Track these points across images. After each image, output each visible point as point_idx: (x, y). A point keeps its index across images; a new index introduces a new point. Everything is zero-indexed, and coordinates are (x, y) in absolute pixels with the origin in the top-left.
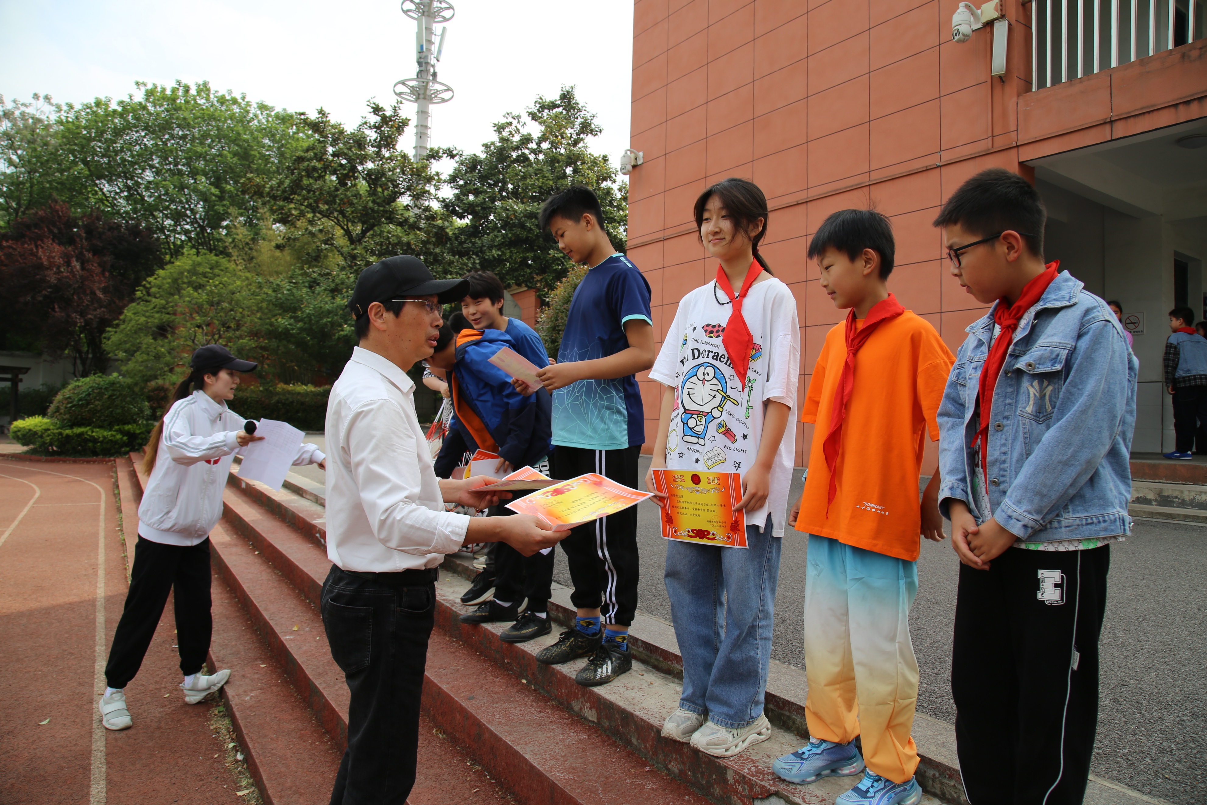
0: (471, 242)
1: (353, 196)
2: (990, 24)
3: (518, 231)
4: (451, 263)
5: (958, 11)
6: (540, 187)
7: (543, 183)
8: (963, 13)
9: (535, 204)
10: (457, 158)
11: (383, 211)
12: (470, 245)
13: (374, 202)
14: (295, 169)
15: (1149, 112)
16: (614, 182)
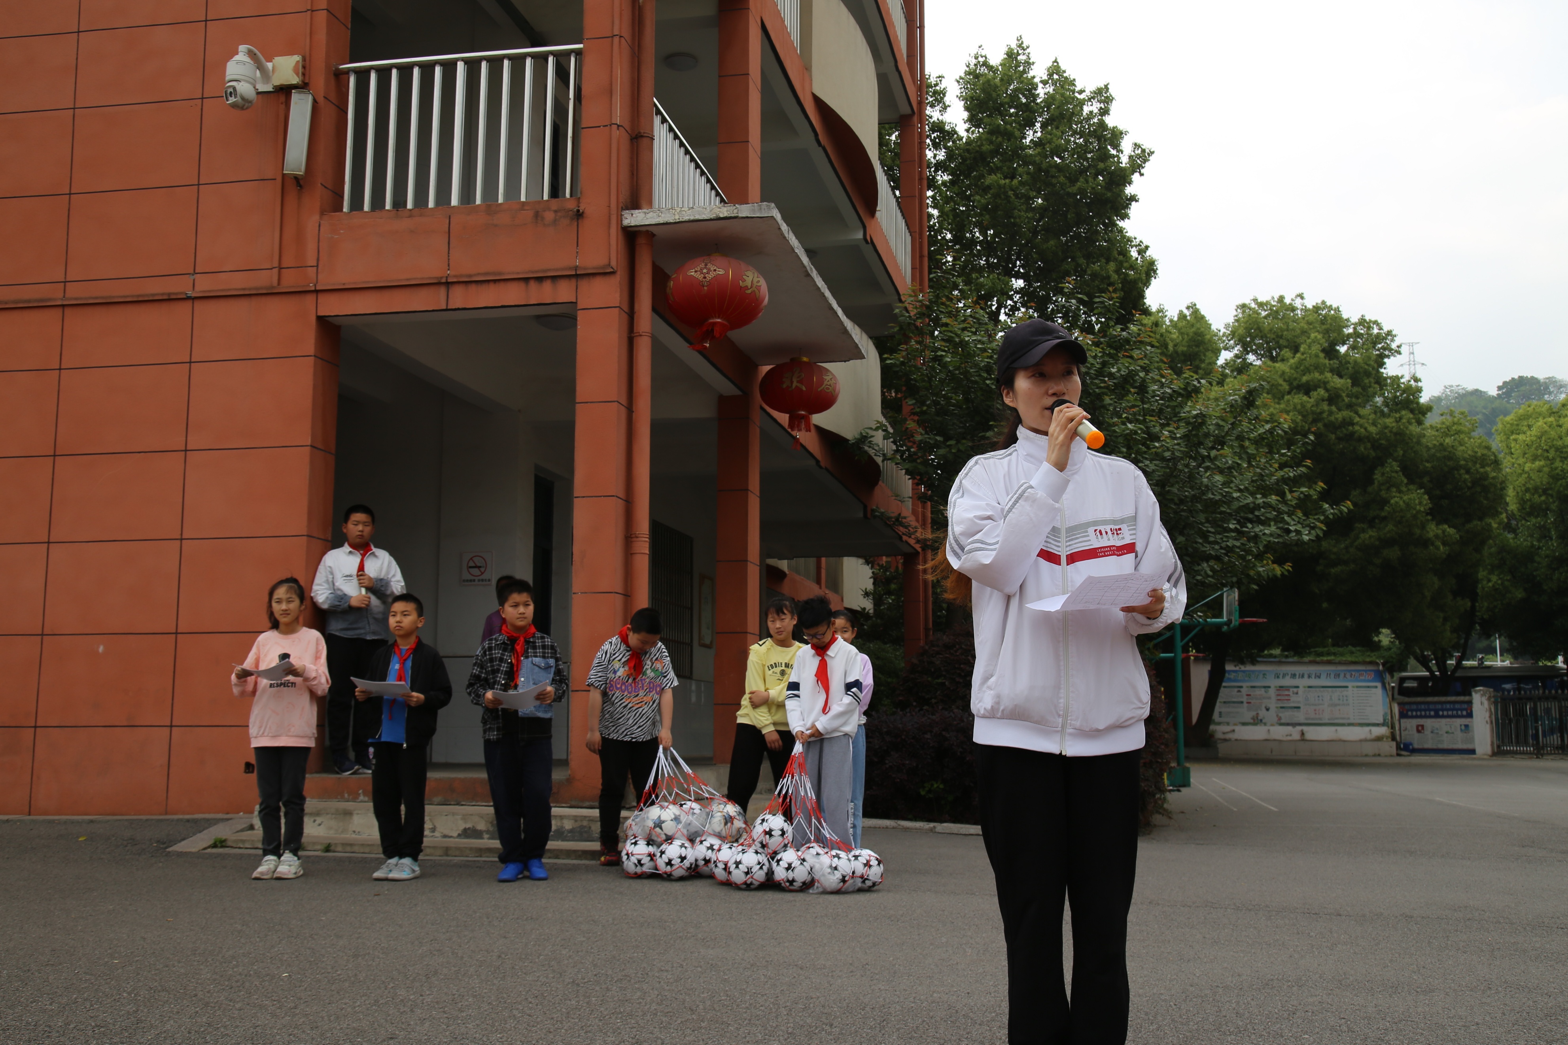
2: (284, 91)
8: (244, 63)
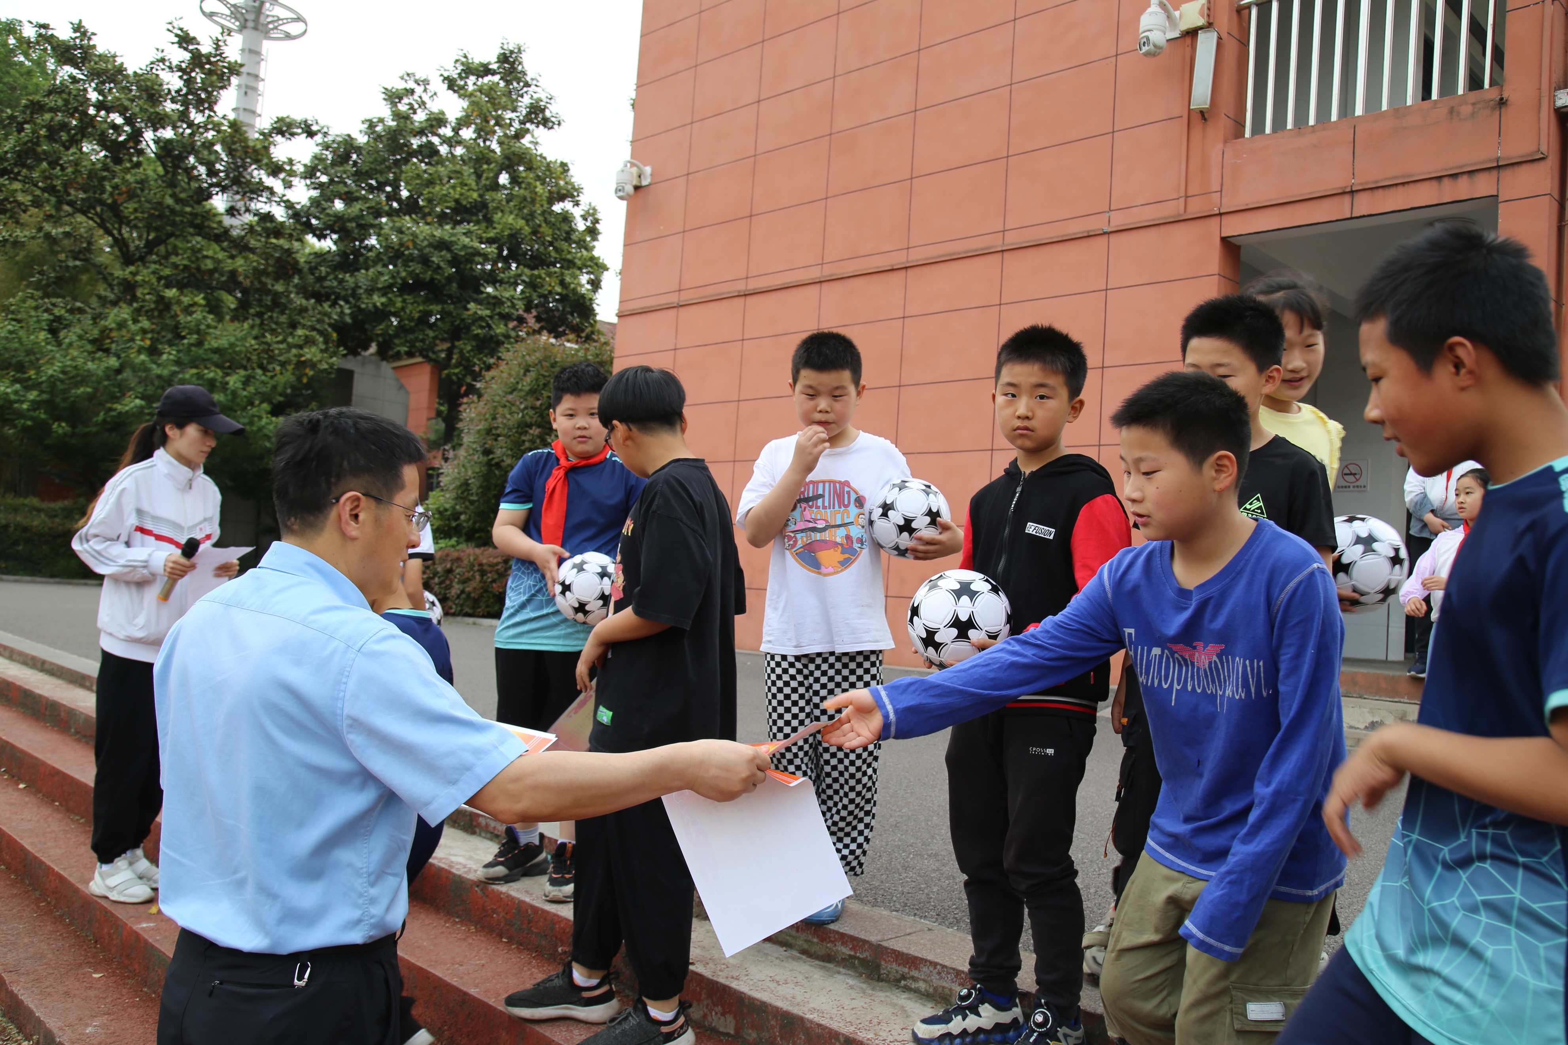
0: (336, 278)
1: (137, 182)
2: (1192, 34)
3: (417, 268)
4: (303, 310)
5: (1149, 10)
6: (457, 201)
7: (461, 194)
8: (1156, 13)
9: (448, 227)
10: (318, 138)
11: (191, 214)
12: (335, 283)
13: (174, 196)
14: (27, 122)
15: (1403, 184)
16: (577, 204)
